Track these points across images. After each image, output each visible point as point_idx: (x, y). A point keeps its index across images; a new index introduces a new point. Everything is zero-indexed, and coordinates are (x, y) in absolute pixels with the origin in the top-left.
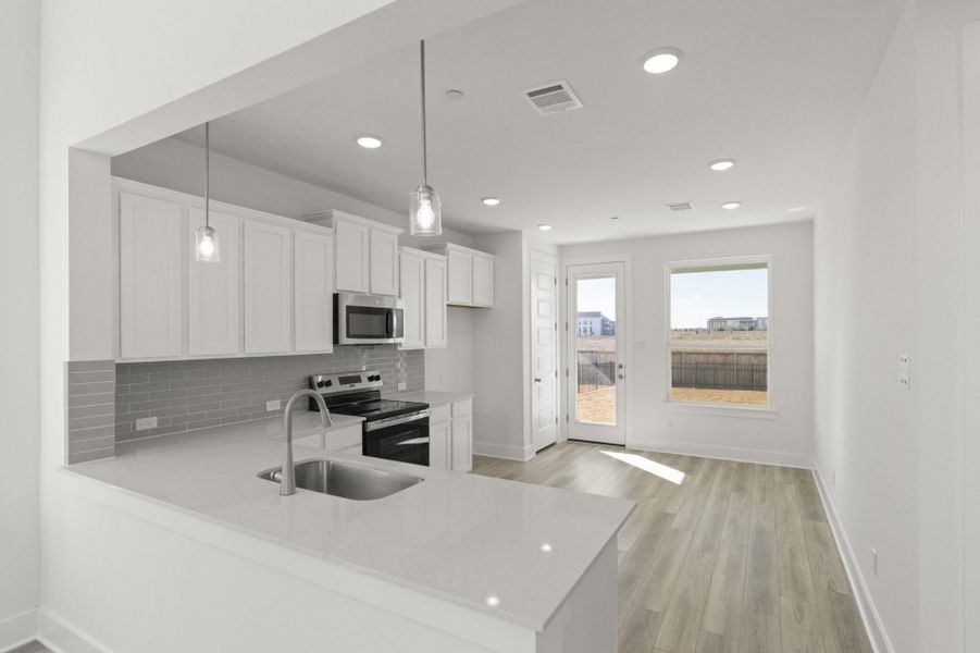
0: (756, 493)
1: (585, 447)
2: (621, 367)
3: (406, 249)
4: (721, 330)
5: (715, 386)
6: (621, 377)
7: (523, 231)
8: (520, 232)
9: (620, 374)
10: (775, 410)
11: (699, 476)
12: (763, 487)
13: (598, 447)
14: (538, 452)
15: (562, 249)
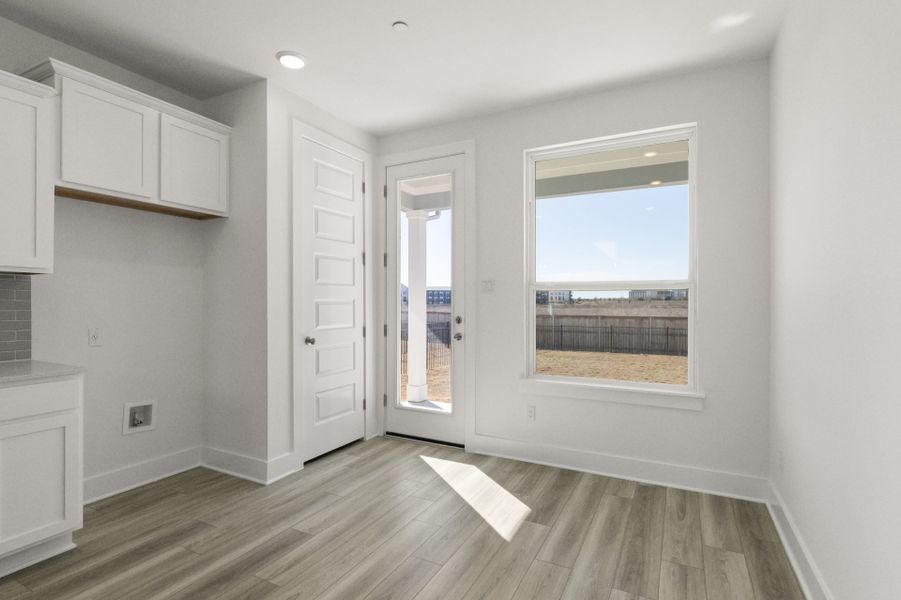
2: (458, 321)
4: (641, 299)
6: (459, 337)
7: (268, 80)
8: (263, 80)
9: (456, 332)
10: (702, 395)
11: (561, 525)
12: (681, 566)
13: (426, 446)
14: (306, 463)
15: (379, 141)
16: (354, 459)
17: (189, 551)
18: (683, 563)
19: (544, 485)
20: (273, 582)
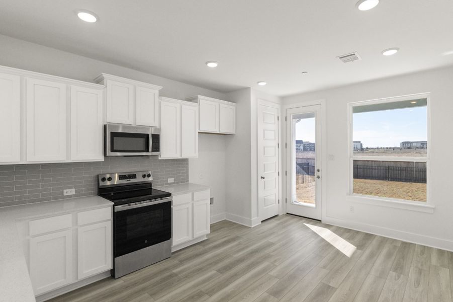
0: (412, 275)
1: (296, 219)
2: (318, 171)
3: (163, 98)
4: (409, 148)
5: (400, 180)
6: (319, 177)
7: (251, 88)
8: (249, 88)
9: (318, 175)
10: (433, 207)
11: (368, 252)
12: (419, 269)
13: (304, 220)
14: (262, 221)
15: (283, 99)
16: (278, 222)
17: (240, 244)
18: (420, 268)
19: (358, 238)
20: (271, 254)
